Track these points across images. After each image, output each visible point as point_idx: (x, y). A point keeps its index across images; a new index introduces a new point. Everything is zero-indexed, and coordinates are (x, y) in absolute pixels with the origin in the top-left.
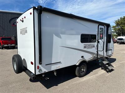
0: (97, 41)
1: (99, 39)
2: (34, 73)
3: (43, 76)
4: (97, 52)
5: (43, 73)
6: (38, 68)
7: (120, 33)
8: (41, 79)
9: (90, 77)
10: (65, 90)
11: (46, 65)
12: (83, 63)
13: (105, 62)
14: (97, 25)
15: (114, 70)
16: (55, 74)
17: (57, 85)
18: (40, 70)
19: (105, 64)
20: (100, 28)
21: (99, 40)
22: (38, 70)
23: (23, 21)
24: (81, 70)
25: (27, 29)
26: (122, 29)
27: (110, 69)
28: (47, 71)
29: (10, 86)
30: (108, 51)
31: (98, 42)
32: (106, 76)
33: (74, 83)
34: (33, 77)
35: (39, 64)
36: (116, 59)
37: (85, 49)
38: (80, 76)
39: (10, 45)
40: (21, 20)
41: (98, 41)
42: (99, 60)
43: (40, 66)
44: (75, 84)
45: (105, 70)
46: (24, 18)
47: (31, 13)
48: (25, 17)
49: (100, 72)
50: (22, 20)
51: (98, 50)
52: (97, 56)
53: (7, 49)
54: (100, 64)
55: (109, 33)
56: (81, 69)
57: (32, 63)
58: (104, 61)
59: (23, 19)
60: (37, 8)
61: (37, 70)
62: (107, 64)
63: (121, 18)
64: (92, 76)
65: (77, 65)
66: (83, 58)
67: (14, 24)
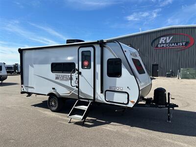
0: (76, 72)
4: (78, 88)
11: (26, 86)
18: (23, 90)
20: (82, 52)
52: (78, 94)
66: (55, 90)
67: (157, 47)
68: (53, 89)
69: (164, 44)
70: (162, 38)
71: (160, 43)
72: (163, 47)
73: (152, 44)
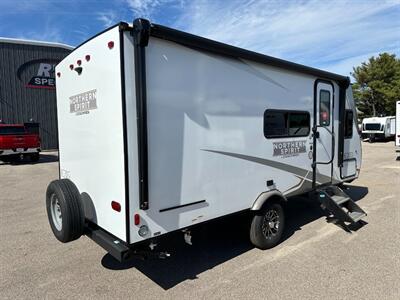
0: (312, 132)
1: (318, 124)
2: (125, 239)
3: (152, 247)
4: (314, 167)
5: (153, 236)
6: (137, 223)
7: (371, 107)
8: (146, 258)
9: (293, 248)
10: (221, 290)
11: (161, 211)
12: (273, 202)
13: (339, 200)
14: (312, 81)
15: (366, 223)
16: (188, 239)
17: (196, 278)
18: (144, 228)
19: (338, 203)
20: (321, 91)
21: (319, 129)
22: (137, 228)
23: (79, 70)
24: (267, 226)
25: (97, 96)
26: (375, 93)
27: (356, 220)
28: (164, 232)
29: (41, 286)
30: (344, 163)
31: (316, 135)
32: (346, 242)
33: (245, 268)
34: (123, 253)
35: (141, 208)
36: (366, 189)
37: (278, 159)
38: (265, 246)
39: (22, 150)
40: (72, 67)
41: (315, 130)
42: (318, 194)
43: (143, 214)
44: (250, 270)
45: (340, 223)
46: (84, 61)
47: (111, 45)
48: (88, 58)
49: (323, 229)
50: (76, 66)
51: (314, 160)
52: (314, 179)
53: (12, 164)
54: (323, 207)
55: (347, 107)
56: (268, 221)
57: (116, 206)
58: (333, 194)
59: (79, 62)
60: (131, 25)
61: (134, 229)
62: (345, 204)
63: (372, 60)
64: (299, 245)
65: (254, 209)
66: (272, 187)
67: (32, 82)
68: (270, 183)
69: (48, 78)
70: (42, 65)
71: (40, 74)
72: (46, 84)
73: (19, 74)
